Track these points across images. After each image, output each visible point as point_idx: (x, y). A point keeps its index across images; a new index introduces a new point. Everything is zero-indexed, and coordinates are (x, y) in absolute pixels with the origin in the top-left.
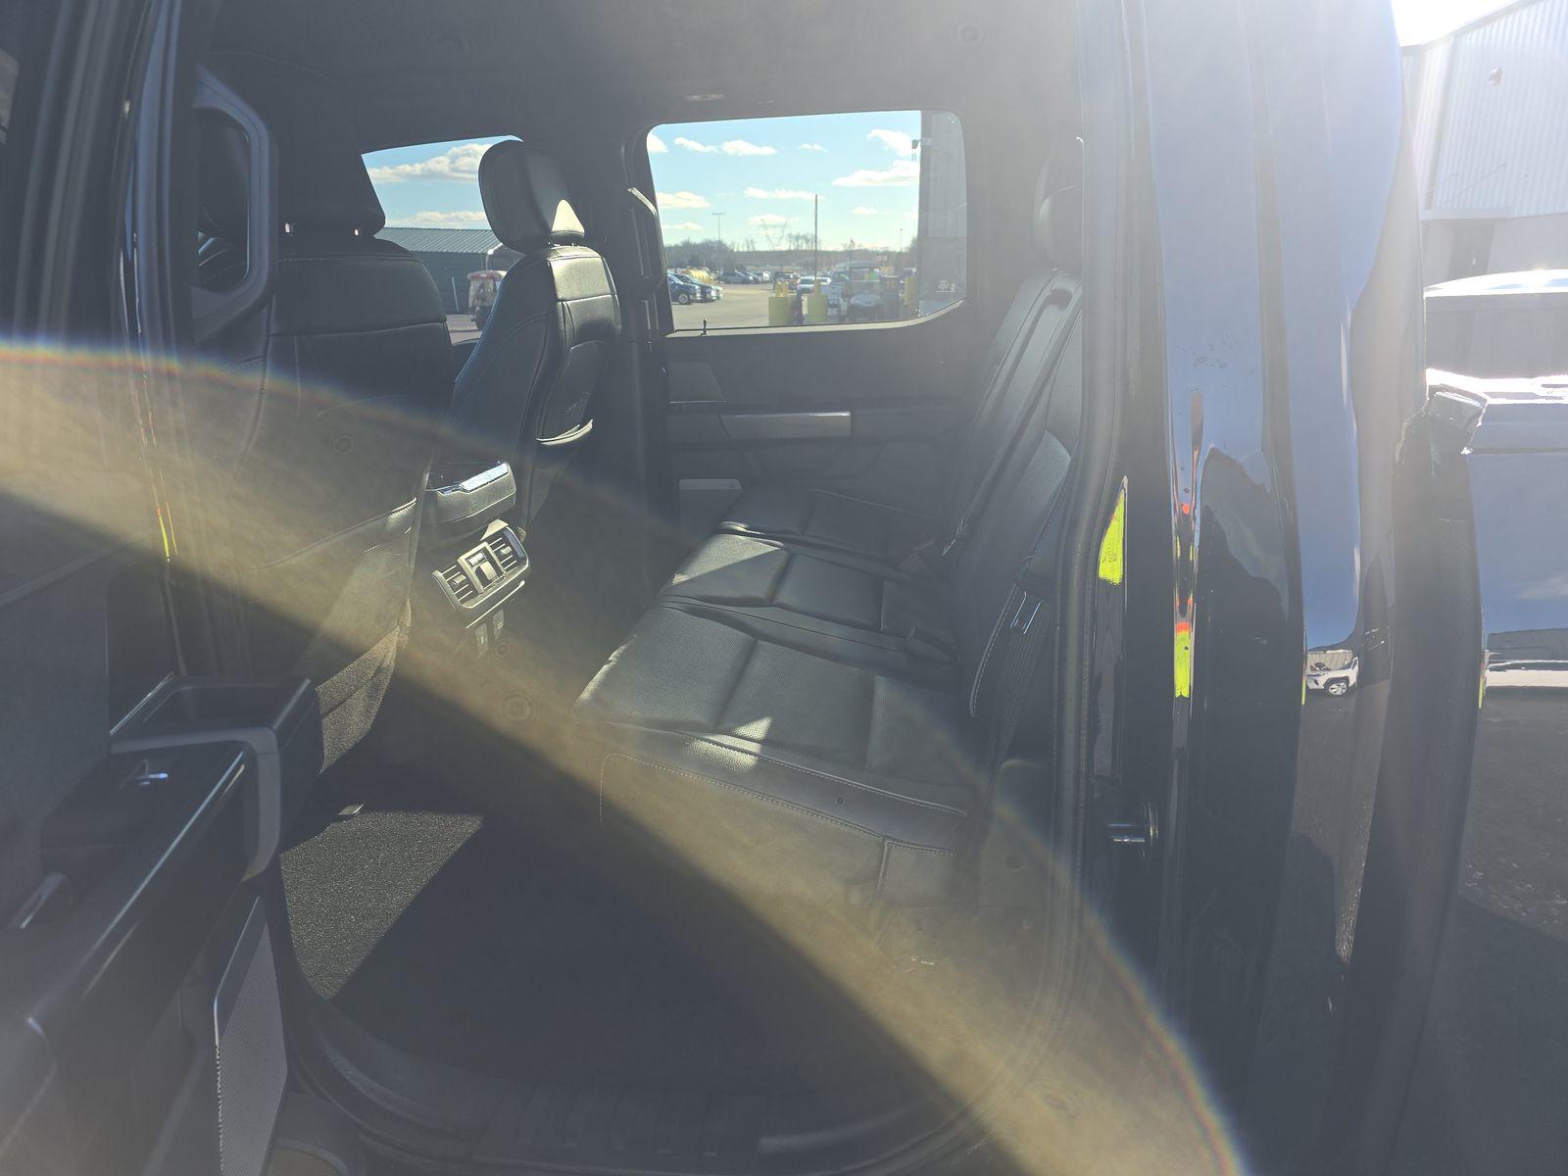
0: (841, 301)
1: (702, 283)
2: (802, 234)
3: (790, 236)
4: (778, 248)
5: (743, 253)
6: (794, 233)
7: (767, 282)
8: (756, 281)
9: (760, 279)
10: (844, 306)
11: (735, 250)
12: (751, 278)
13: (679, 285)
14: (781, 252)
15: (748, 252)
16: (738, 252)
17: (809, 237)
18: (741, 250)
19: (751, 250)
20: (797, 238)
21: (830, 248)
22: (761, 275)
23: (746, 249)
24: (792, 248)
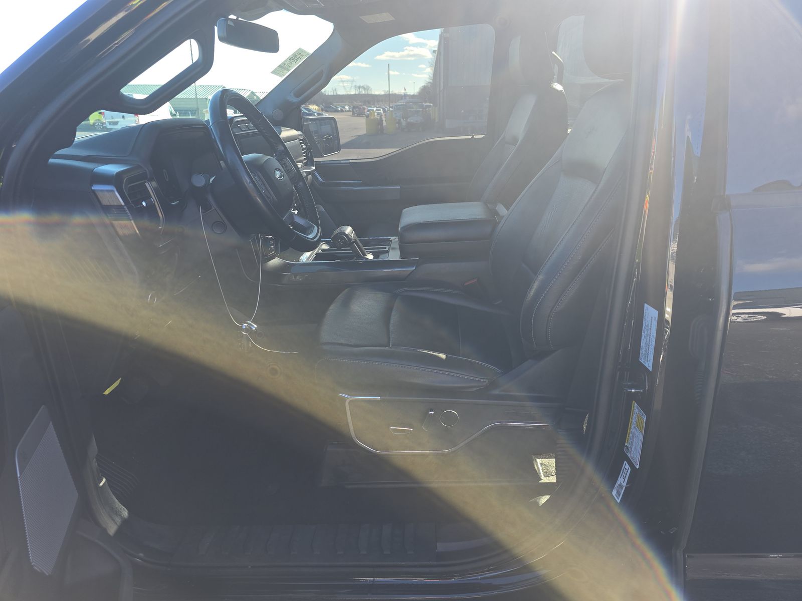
0: (402, 120)
1: (318, 112)
2: (362, 85)
3: (355, 86)
4: (349, 93)
5: (331, 95)
6: (358, 85)
7: (348, 111)
8: (342, 111)
9: (344, 109)
10: (404, 123)
11: (327, 94)
12: (339, 109)
13: (306, 113)
14: (351, 95)
15: (334, 95)
16: (328, 95)
17: (366, 87)
18: (330, 94)
19: (335, 94)
20: (359, 87)
21: (377, 93)
22: (344, 107)
23: (332, 94)
24: (357, 93)
